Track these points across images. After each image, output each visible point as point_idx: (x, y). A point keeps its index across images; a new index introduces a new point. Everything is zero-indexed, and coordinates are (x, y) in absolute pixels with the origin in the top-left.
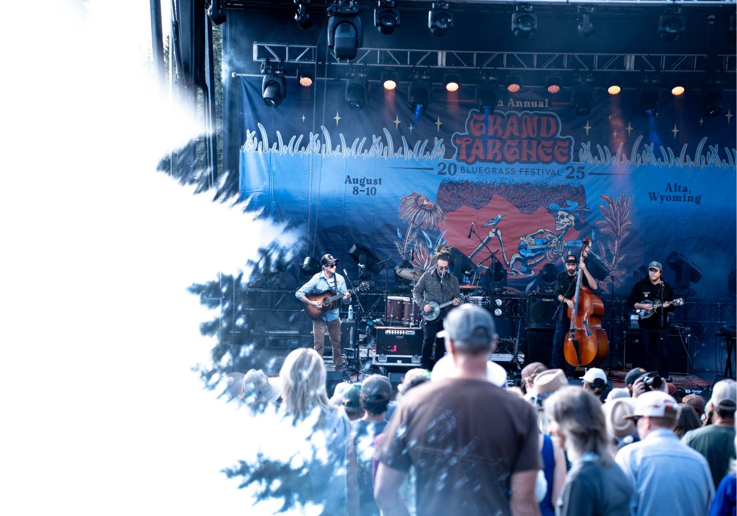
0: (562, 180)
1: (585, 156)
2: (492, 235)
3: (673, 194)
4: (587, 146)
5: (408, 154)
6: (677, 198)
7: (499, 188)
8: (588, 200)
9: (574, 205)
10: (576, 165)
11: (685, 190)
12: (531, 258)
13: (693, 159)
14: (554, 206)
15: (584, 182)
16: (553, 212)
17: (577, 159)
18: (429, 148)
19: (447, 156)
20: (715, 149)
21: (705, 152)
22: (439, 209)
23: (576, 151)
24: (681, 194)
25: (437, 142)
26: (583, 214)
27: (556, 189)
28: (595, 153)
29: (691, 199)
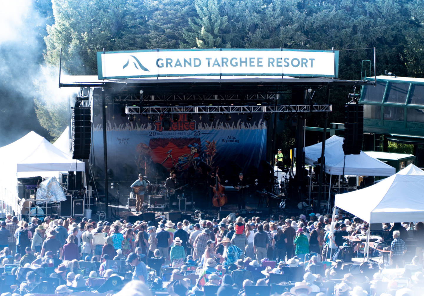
0: (192, 136)
1: (200, 127)
2: (168, 156)
3: (230, 140)
4: (200, 124)
5: (139, 129)
6: (231, 141)
7: (171, 140)
8: (202, 143)
9: (197, 145)
10: (197, 131)
11: (234, 138)
12: (182, 164)
13: (236, 127)
14: (189, 145)
15: (200, 136)
16: (190, 148)
17: (197, 129)
18: (146, 126)
19: (153, 129)
20: (243, 123)
21: (240, 124)
22: (150, 148)
23: (197, 126)
24: (232, 139)
25: (149, 124)
26: (200, 148)
27: (191, 139)
28: (203, 126)
29: (236, 141)
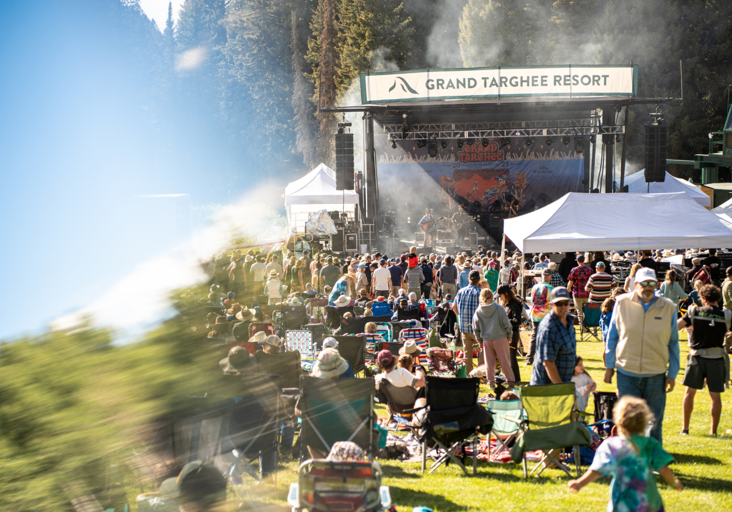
0: (500, 167)
1: (509, 158)
2: (474, 189)
3: (542, 170)
4: (509, 154)
5: (441, 161)
6: (544, 172)
7: (476, 171)
8: (510, 174)
9: (505, 176)
10: (505, 161)
11: (547, 168)
12: (490, 197)
13: (549, 157)
14: (497, 177)
15: (508, 167)
16: (497, 179)
17: (505, 159)
18: (449, 158)
19: (456, 160)
20: (557, 153)
21: (553, 154)
22: (454, 181)
23: (505, 156)
24: (545, 170)
25: (452, 155)
26: (509, 179)
27: (498, 171)
28: (512, 156)
29: (549, 172)
